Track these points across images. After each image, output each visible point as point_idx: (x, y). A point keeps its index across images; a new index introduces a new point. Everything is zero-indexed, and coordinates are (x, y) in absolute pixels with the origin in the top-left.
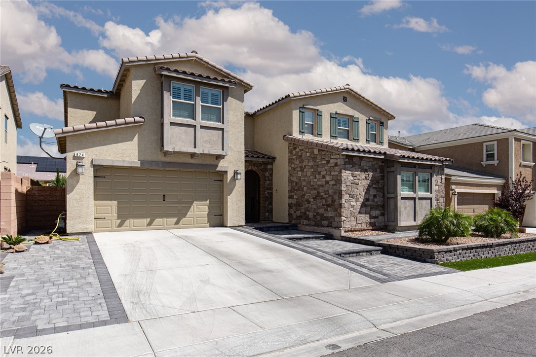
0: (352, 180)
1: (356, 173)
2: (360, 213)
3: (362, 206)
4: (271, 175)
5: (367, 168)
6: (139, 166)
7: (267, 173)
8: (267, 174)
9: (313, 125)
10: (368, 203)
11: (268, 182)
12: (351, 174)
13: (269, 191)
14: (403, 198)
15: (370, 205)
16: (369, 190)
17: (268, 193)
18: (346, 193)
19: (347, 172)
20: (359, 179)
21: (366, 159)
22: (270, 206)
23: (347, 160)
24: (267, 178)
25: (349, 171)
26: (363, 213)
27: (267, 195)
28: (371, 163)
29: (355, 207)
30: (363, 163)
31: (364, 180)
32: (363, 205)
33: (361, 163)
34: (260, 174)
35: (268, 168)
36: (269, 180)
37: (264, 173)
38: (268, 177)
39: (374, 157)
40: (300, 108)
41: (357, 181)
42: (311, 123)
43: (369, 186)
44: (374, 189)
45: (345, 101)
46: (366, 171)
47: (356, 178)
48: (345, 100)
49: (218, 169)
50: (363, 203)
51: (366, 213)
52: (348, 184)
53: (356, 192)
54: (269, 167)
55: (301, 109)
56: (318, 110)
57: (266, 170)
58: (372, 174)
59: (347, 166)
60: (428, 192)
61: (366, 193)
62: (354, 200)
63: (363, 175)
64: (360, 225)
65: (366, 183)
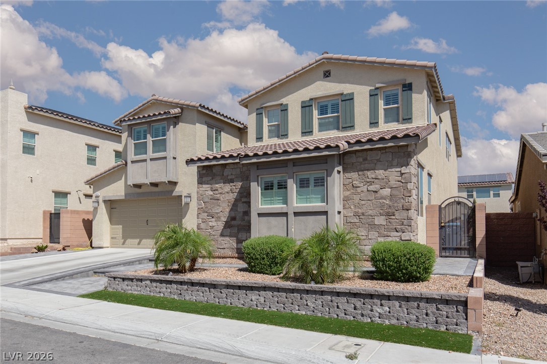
0: (211, 195)
1: (217, 185)
2: (222, 235)
3: (225, 227)
5: (233, 177)
6: (124, 198)
9: (278, 125)
10: (233, 223)
12: (209, 189)
15: (238, 226)
16: (237, 206)
18: (204, 212)
19: (204, 186)
20: (221, 193)
21: (232, 166)
23: (204, 172)
25: (208, 184)
26: (226, 236)
28: (239, 170)
29: (215, 227)
30: (227, 172)
31: (228, 193)
32: (227, 225)
33: (223, 172)
40: (257, 109)
41: (218, 195)
42: (277, 123)
43: (236, 200)
44: (245, 204)
45: (328, 76)
46: (232, 181)
47: (217, 192)
48: (327, 74)
50: (226, 222)
51: (230, 236)
52: (206, 200)
53: (217, 210)
55: (259, 111)
56: (281, 104)
58: (241, 184)
59: (204, 179)
61: (231, 210)
62: (213, 219)
63: (227, 187)
64: (222, 251)
65: (232, 197)
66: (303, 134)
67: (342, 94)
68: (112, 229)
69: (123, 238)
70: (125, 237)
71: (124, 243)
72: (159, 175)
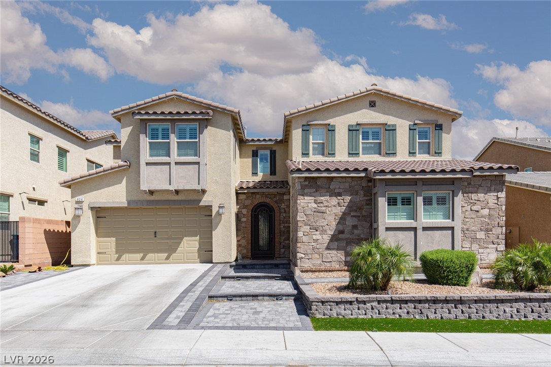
0: (315, 208)
1: (322, 198)
2: (328, 248)
3: (331, 240)
4: (288, 206)
5: (341, 191)
6: (126, 205)
7: (283, 204)
8: (283, 206)
9: (323, 144)
10: (341, 236)
11: (284, 215)
12: (313, 201)
13: (286, 225)
14: (388, 229)
15: (346, 239)
16: (345, 220)
17: (284, 227)
18: (306, 224)
19: (306, 198)
20: (326, 206)
21: (340, 180)
22: (287, 242)
23: (307, 183)
24: (283, 211)
25: (311, 196)
26: (333, 249)
27: (284, 229)
28: (347, 184)
29: (319, 241)
30: (333, 185)
31: (335, 206)
32: (334, 238)
33: (330, 185)
34: (275, 206)
35: (284, 199)
36: (285, 213)
37: (280, 205)
38: (284, 208)
39: (347, 175)
40: (303, 126)
41: (324, 208)
42: (321, 142)
43: (344, 214)
44: (354, 218)
45: (372, 106)
46: (339, 194)
47: (322, 205)
48: (372, 105)
49: (201, 204)
50: (333, 236)
51: (338, 249)
52: (309, 212)
53: (322, 223)
54: (285, 197)
55: (305, 128)
56: (329, 125)
57: (282, 201)
58: (350, 198)
59: (306, 191)
60: (449, 219)
61: (339, 223)
62: (318, 233)
63: (334, 201)
64: (328, 265)
65: (339, 211)
66: (350, 155)
67: (386, 124)
68: (98, 242)
69: (117, 253)
70: (121, 251)
71: (118, 259)
72: (188, 182)
